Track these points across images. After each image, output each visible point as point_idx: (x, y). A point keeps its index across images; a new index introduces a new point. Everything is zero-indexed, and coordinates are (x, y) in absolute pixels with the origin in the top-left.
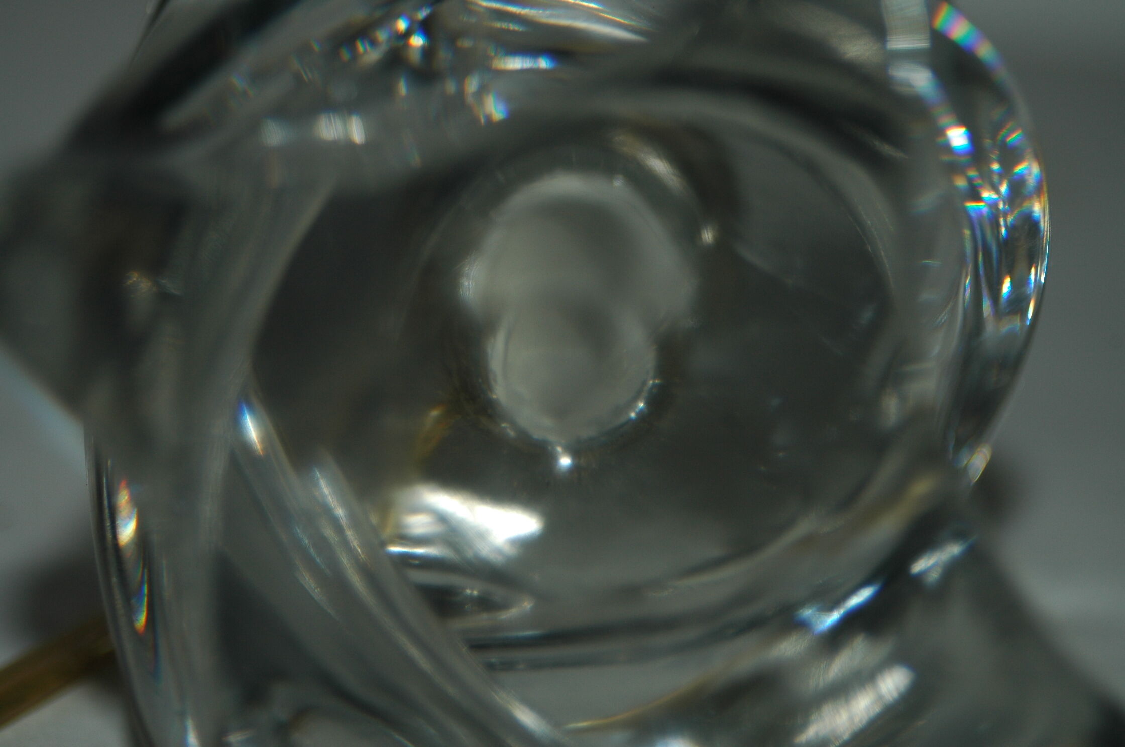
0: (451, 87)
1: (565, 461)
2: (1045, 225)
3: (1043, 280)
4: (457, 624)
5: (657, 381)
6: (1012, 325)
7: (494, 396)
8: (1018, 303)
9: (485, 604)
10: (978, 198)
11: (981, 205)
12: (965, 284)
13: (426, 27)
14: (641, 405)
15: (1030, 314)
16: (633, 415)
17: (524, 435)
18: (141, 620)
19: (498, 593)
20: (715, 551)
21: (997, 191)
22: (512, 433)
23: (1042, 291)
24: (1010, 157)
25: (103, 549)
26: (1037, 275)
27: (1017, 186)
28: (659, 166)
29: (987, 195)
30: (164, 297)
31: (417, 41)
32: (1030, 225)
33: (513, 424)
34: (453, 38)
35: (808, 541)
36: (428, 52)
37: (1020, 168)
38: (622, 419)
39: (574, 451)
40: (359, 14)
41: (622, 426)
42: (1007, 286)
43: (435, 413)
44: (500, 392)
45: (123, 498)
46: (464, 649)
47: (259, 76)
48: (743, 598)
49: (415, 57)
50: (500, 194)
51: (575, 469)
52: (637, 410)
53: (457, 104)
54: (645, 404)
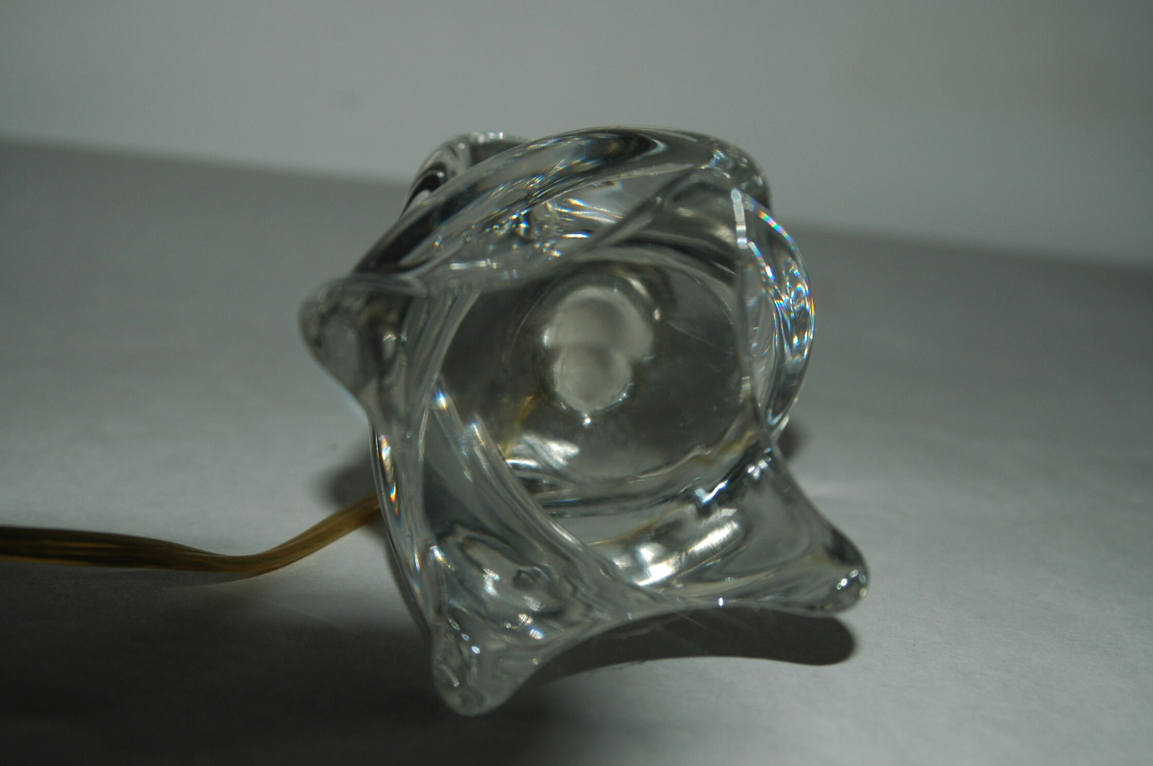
0: (537, 246)
1: (588, 421)
2: (812, 313)
3: (811, 337)
4: (539, 496)
5: (632, 384)
6: (798, 358)
7: (557, 391)
8: (801, 347)
9: (552, 487)
10: (780, 299)
11: (781, 302)
12: (775, 338)
13: (527, 219)
14: (625, 395)
15: (806, 353)
16: (621, 400)
17: (571, 409)
18: (393, 495)
19: (557, 481)
20: (658, 462)
21: (789, 296)
22: (564, 407)
23: (812, 343)
24: (794, 280)
25: (375, 461)
26: (809, 336)
27: (798, 294)
28: (636, 284)
29: (785, 298)
30: (399, 343)
31: (523, 225)
32: (804, 313)
33: (565, 403)
34: (540, 226)
35: (697, 457)
36: (528, 231)
37: (799, 286)
38: (616, 401)
39: (592, 417)
40: (496, 212)
41: (616, 404)
42: (796, 340)
43: (529, 398)
44: (558, 389)
45: (383, 439)
46: (540, 507)
47: (447, 240)
48: (666, 486)
49: (522, 233)
50: (563, 295)
51: (590, 425)
52: (622, 397)
53: (540, 253)
54: (627, 394)
